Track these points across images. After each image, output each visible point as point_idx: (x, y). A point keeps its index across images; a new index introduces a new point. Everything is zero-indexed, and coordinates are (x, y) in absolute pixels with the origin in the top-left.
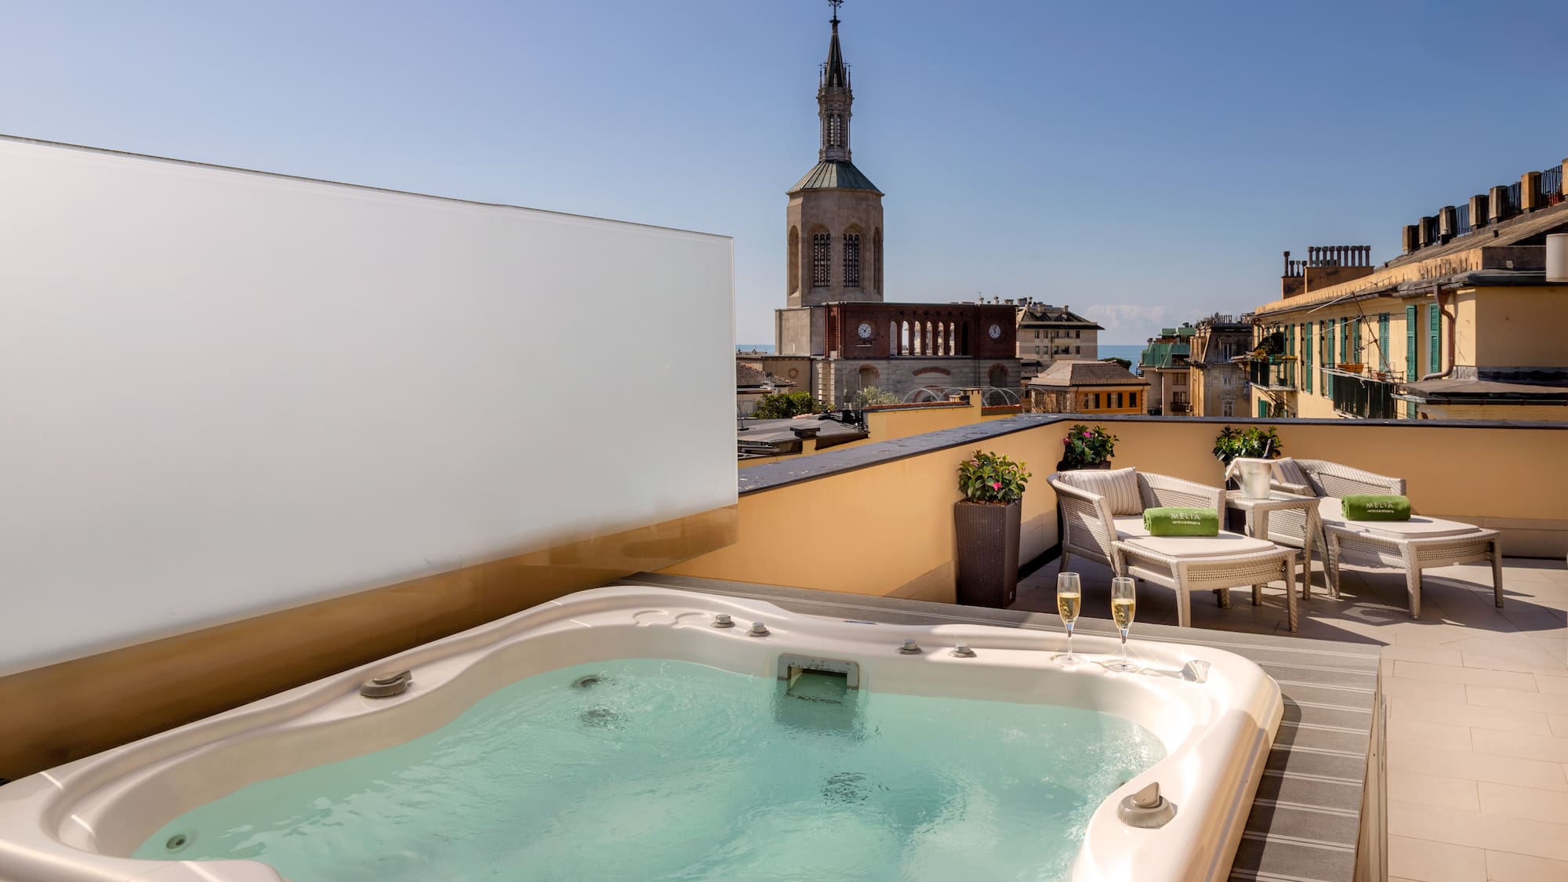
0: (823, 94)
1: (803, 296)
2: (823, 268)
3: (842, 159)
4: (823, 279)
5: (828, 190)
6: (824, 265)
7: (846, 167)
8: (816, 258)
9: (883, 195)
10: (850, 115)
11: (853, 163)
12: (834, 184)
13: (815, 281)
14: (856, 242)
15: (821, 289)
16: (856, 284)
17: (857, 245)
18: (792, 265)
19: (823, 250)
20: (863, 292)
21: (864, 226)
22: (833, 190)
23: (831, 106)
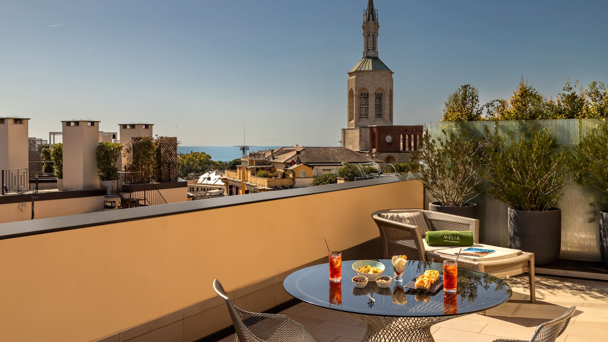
0: (365, 25)
1: (356, 122)
2: (365, 109)
3: (374, 56)
4: (365, 114)
5: (368, 71)
6: (366, 108)
7: (375, 59)
8: (362, 104)
9: (393, 73)
10: (378, 34)
11: (379, 58)
12: (371, 68)
13: (361, 115)
14: (381, 96)
15: (364, 119)
16: (381, 116)
17: (381, 98)
18: (350, 107)
19: (365, 100)
20: (384, 120)
21: (384, 88)
22: (370, 71)
23: (369, 30)
